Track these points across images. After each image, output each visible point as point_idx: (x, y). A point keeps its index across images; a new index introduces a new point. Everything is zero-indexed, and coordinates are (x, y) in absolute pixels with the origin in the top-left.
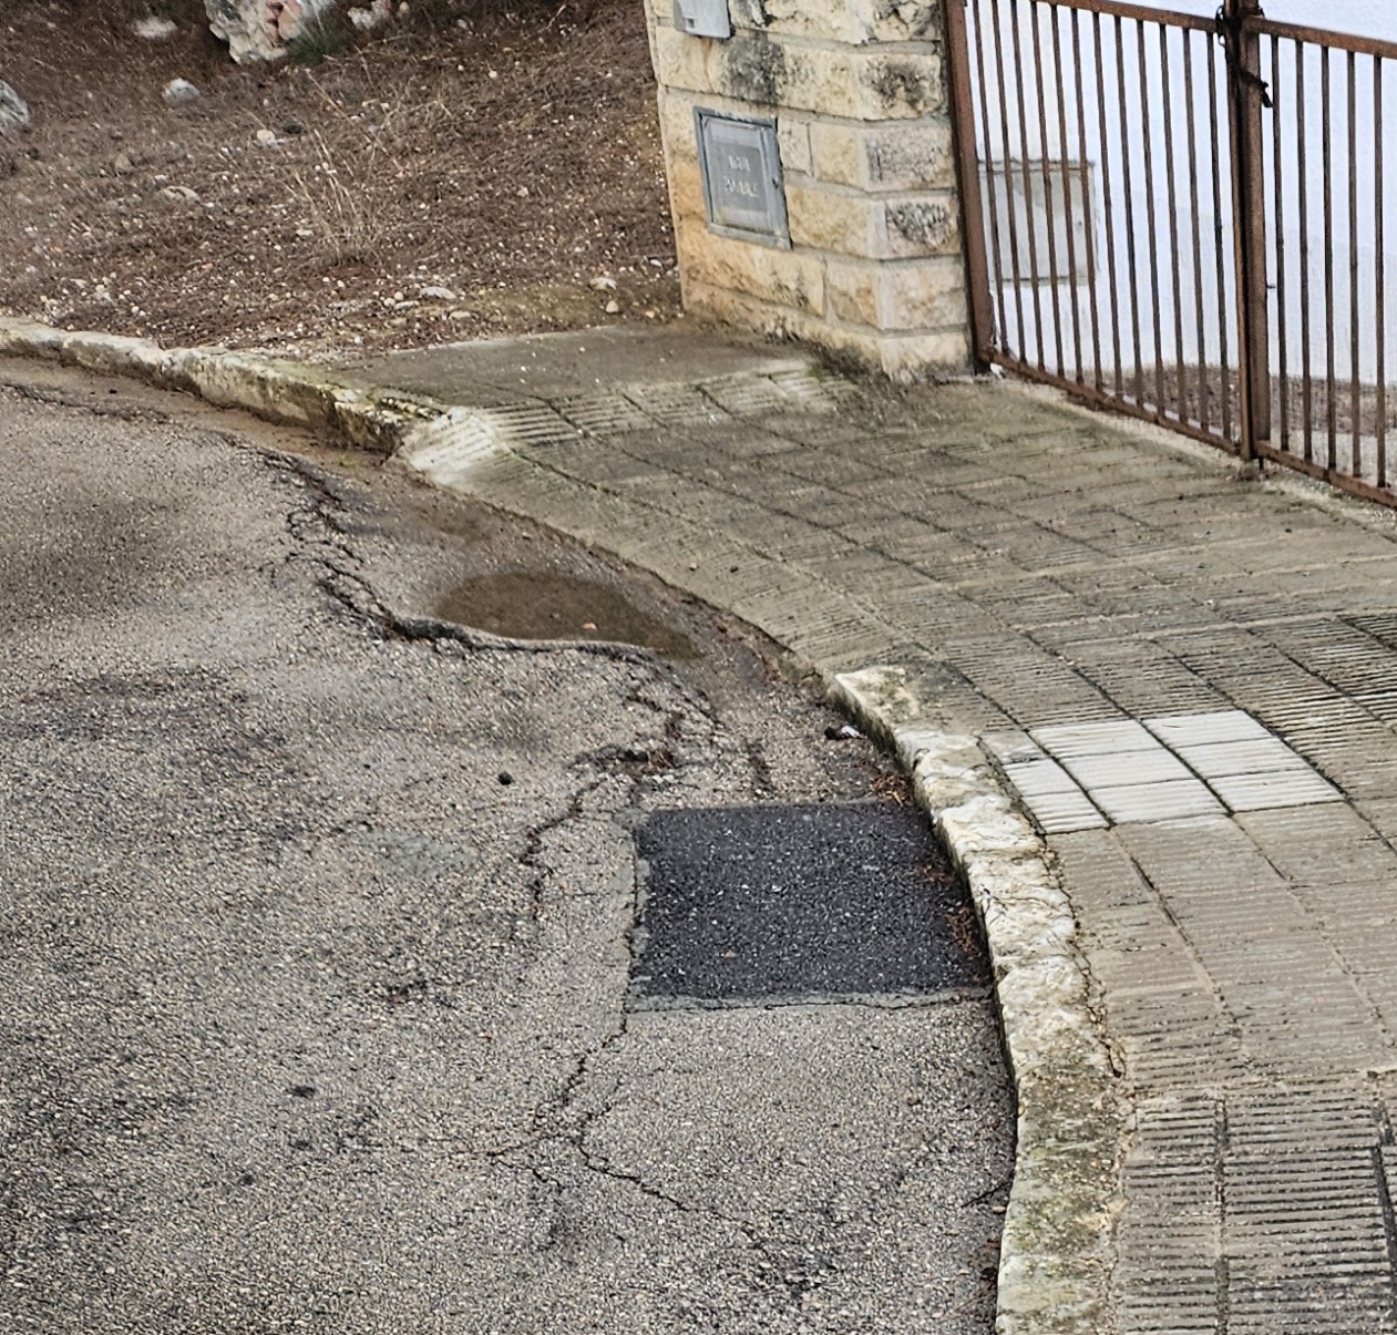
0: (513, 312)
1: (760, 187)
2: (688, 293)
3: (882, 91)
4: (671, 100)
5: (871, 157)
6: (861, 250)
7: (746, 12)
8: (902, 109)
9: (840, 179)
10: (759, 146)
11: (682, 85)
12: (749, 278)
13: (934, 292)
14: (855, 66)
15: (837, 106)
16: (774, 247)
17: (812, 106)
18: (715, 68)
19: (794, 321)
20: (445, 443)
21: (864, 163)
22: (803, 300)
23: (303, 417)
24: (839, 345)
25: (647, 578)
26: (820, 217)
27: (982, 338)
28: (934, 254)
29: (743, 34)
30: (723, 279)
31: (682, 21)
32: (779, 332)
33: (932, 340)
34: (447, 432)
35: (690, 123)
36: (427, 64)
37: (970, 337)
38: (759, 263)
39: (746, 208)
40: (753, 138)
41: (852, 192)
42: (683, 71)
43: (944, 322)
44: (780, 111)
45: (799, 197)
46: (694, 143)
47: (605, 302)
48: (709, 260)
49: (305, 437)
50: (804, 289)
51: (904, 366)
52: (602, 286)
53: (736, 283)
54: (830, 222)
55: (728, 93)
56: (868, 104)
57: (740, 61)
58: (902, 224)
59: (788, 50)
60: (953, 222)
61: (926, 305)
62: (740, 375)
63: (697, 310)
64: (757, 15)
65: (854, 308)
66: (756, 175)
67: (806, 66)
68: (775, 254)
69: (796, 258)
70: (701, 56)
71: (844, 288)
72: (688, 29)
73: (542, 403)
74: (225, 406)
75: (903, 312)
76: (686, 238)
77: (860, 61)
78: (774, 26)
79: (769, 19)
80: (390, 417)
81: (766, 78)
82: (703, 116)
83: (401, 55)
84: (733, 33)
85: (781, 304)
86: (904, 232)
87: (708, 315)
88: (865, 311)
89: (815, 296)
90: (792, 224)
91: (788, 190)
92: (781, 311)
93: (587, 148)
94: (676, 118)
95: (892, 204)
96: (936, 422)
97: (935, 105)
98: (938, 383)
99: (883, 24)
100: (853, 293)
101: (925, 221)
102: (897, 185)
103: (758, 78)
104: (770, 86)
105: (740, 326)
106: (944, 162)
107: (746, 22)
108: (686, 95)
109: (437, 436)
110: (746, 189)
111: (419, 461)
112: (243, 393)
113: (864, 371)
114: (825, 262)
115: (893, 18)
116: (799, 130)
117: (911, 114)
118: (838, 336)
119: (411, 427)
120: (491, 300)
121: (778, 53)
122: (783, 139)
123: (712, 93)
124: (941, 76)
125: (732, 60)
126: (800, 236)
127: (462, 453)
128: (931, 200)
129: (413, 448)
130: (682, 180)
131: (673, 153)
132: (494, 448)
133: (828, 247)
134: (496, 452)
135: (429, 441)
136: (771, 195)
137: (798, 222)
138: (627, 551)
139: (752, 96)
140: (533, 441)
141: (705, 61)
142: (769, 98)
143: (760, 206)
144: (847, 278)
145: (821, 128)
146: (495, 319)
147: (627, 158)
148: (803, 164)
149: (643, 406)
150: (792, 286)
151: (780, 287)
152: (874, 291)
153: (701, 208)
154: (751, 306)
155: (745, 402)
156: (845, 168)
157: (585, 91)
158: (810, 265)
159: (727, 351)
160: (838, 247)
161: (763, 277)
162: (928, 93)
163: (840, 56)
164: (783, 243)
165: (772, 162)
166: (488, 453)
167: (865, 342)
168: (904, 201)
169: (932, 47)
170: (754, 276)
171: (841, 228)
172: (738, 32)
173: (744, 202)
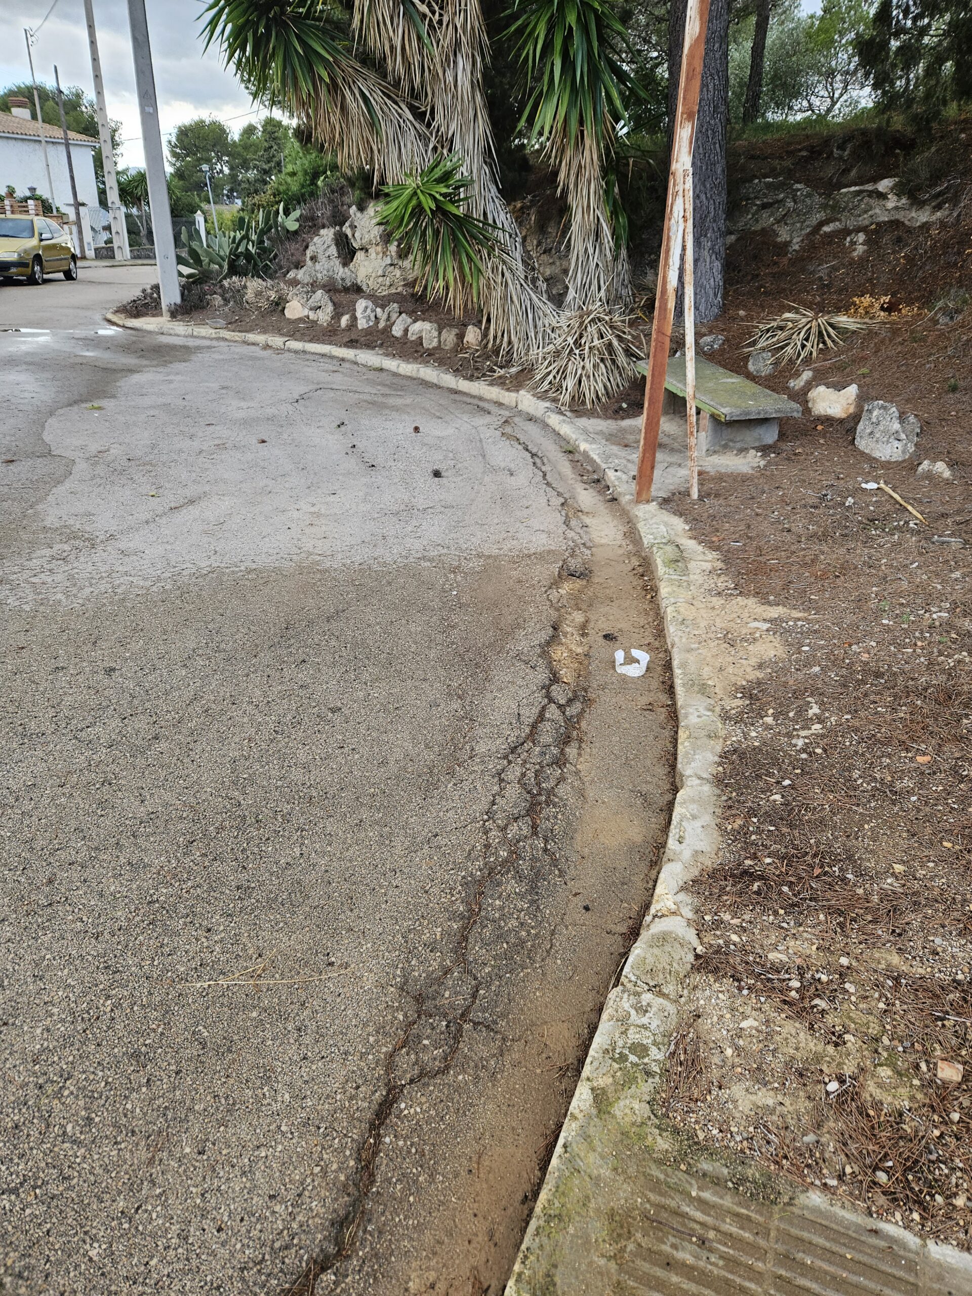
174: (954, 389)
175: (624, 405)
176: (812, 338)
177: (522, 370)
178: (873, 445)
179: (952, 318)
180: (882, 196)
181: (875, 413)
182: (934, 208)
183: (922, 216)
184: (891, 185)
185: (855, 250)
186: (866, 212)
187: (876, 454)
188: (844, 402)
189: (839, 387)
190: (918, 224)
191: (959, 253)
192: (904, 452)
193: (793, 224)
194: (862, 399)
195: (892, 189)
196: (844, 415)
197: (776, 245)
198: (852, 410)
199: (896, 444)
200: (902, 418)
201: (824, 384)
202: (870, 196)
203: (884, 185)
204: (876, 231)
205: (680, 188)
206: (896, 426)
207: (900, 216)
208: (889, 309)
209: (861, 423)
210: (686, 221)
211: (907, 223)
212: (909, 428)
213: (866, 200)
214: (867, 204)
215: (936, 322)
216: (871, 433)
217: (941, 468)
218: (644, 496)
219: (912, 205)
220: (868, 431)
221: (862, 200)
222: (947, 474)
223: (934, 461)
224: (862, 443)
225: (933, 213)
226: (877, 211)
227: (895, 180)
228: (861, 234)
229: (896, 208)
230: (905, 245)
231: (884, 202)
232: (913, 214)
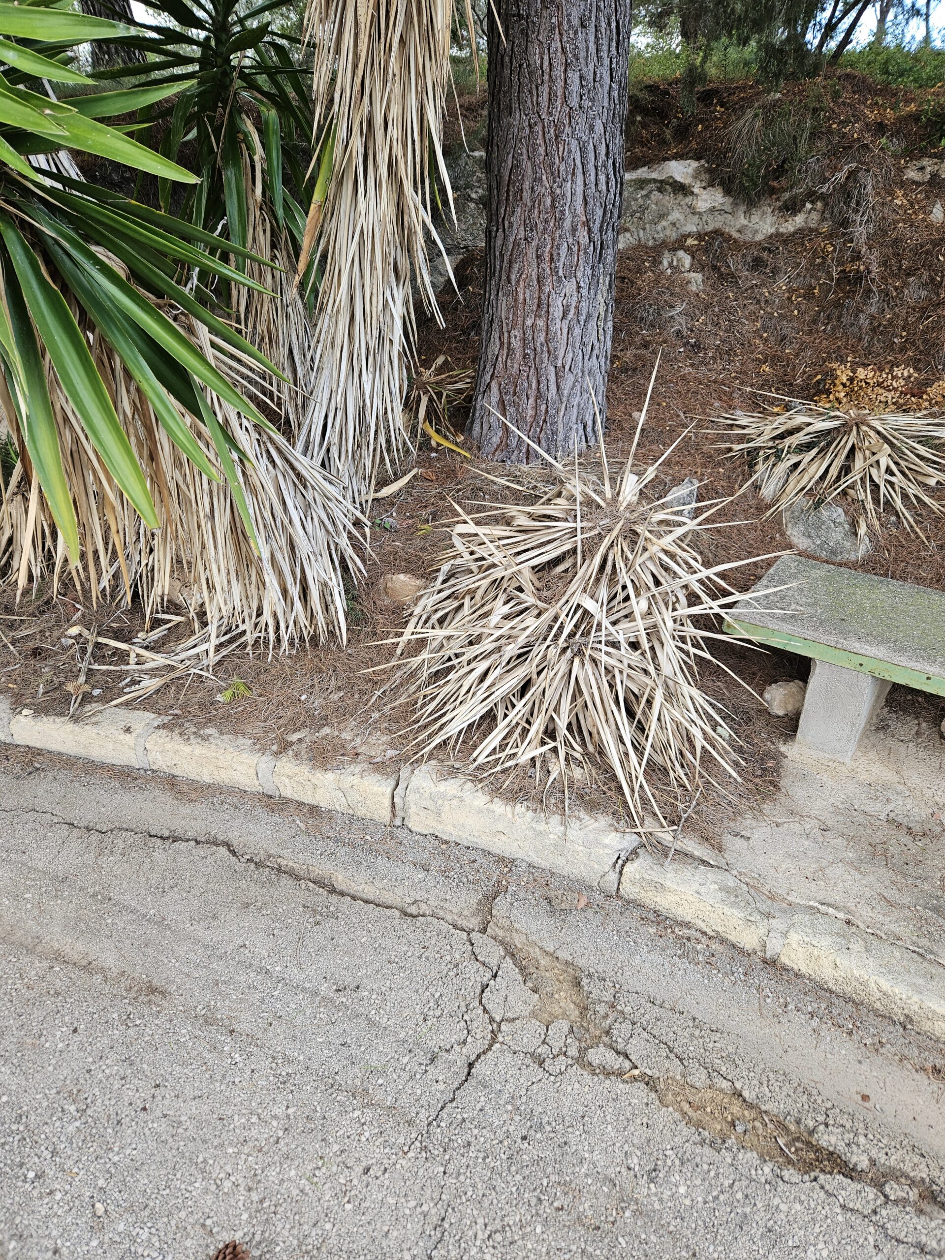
180: (681, 189)
182: (780, 209)
183: (764, 225)
184: (690, 170)
185: (689, 281)
186: (662, 216)
195: (696, 175)
202: (660, 190)
203: (679, 170)
204: (703, 249)
207: (722, 223)
213: (656, 196)
219: (735, 204)
221: (647, 196)
225: (783, 219)
227: (694, 164)
228: (681, 253)
229: (712, 210)
230: (775, 271)
231: (688, 200)
232: (743, 221)
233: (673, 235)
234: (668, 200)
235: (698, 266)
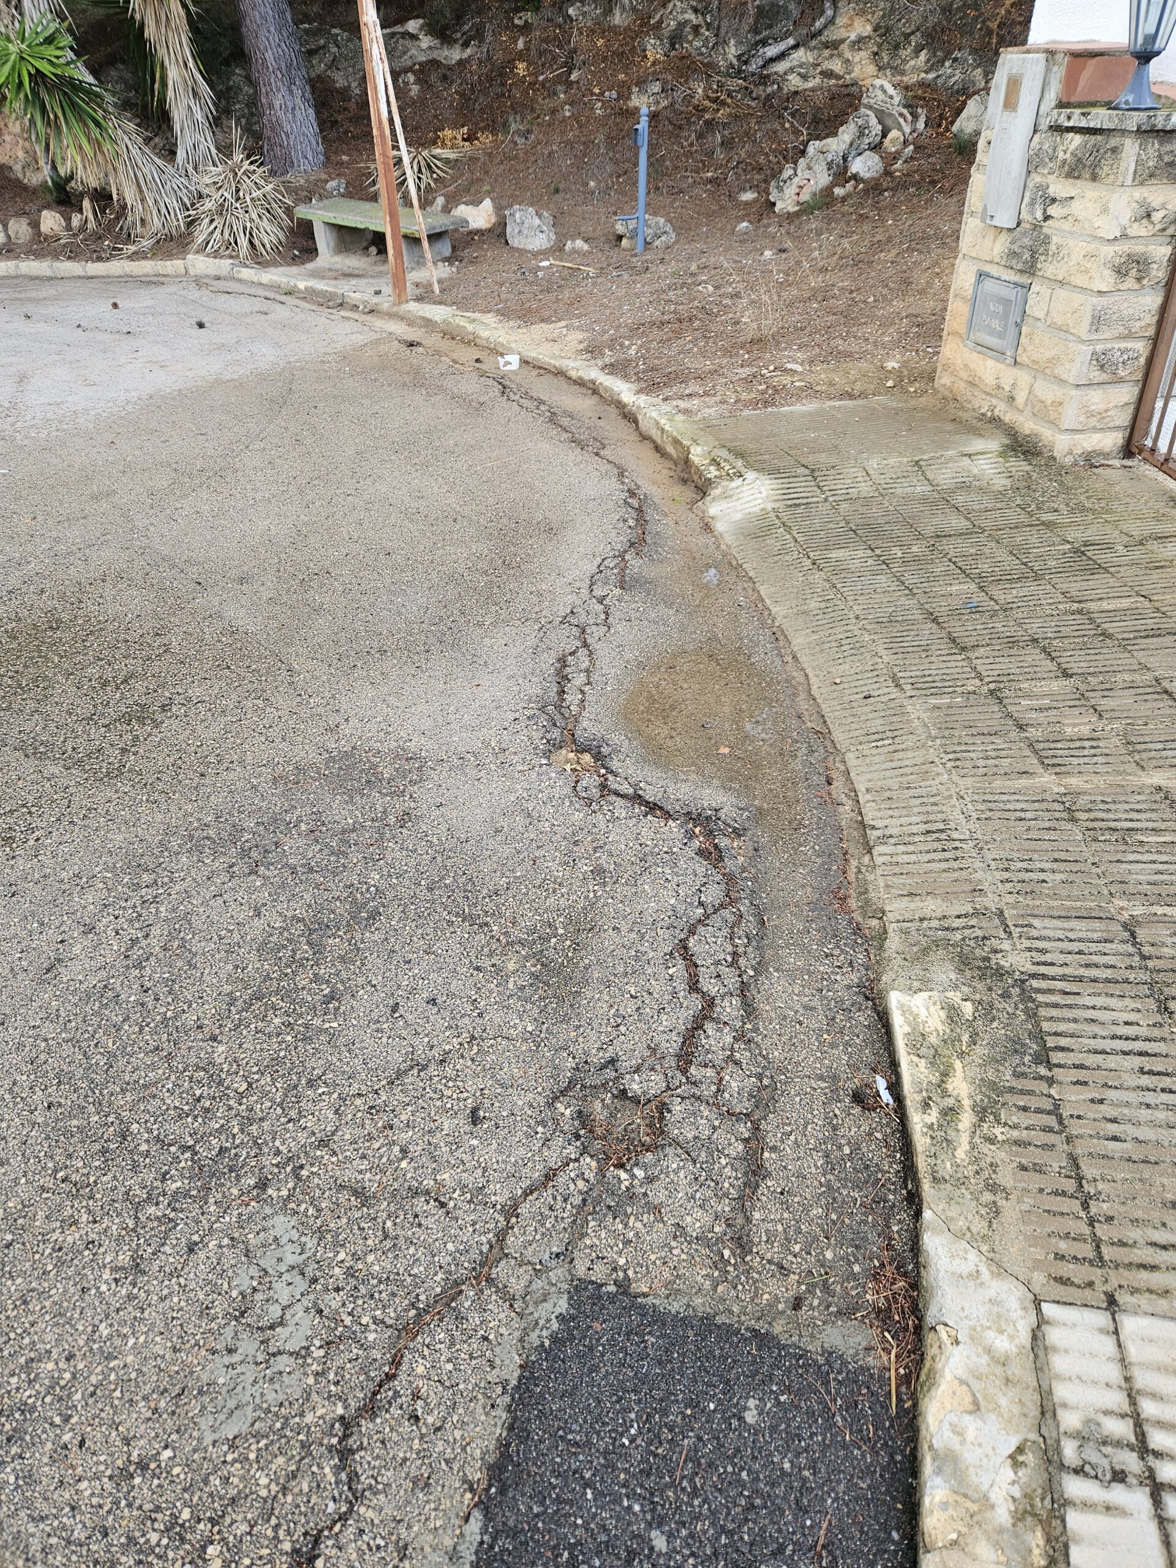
0: (831, 384)
1: (1006, 326)
2: (940, 378)
3: (1119, 272)
4: (965, 263)
5: (1093, 317)
6: (1064, 377)
7: (1032, 213)
8: (1130, 283)
9: (1064, 328)
10: (1013, 299)
11: (974, 255)
12: (980, 378)
13: (1111, 405)
14: (1103, 255)
15: (1079, 280)
16: (1003, 362)
17: (1060, 278)
18: (1000, 246)
19: (1001, 410)
20: (734, 498)
21: (1087, 320)
22: (1012, 399)
23: (675, 456)
24: (1027, 432)
25: (799, 677)
26: (1042, 350)
27: (1136, 437)
28: (1121, 381)
29: (1025, 226)
30: (964, 375)
31: (986, 216)
32: (989, 414)
33: (1097, 436)
34: (738, 491)
35: (972, 279)
36: (861, 215)
37: (1127, 434)
38: (989, 370)
39: (992, 336)
40: (1010, 293)
41: (1071, 337)
42: (977, 247)
43: (1111, 425)
44: (1036, 279)
45: (1030, 335)
46: (971, 292)
47: (887, 379)
48: (958, 362)
49: (670, 469)
50: (1014, 392)
51: (1070, 453)
52: (889, 368)
53: (971, 379)
54: (1048, 354)
55: (1003, 263)
56: (1105, 280)
57: (1018, 243)
58: (1102, 361)
59: (1055, 239)
60: (1142, 360)
61: (1102, 415)
62: (950, 453)
63: (942, 389)
64: (1039, 215)
65: (1044, 412)
66: (1006, 316)
67: (1065, 251)
68: (1002, 366)
69: (1016, 372)
70: (992, 238)
71: (1043, 399)
72: (988, 221)
73: (807, 472)
74: (645, 437)
75: (1082, 419)
76: (948, 347)
77: (1108, 251)
78: (1050, 222)
79: (1047, 218)
80: (713, 472)
81: (1032, 257)
82: (981, 275)
83: (851, 210)
84: (1018, 224)
85: (996, 396)
86: (1102, 366)
87: (947, 393)
88: (1053, 415)
89: (1021, 398)
90: (1020, 351)
91: (1025, 329)
92: (994, 401)
93: (916, 273)
94: (963, 277)
95: (1099, 348)
96: (1084, 510)
97: (1157, 280)
98: (1093, 466)
99: (1136, 225)
100: (1049, 403)
101: (1121, 360)
102: (1107, 335)
103: (1027, 256)
104: (1034, 260)
105: (965, 404)
106: (1151, 320)
107: (1030, 219)
108: (975, 261)
109: (731, 493)
110: (996, 324)
111: (713, 510)
112: (655, 434)
113: (1039, 454)
114: (1035, 377)
115: (1145, 221)
116: (1045, 291)
117: (1137, 286)
118: (1027, 425)
119: (719, 483)
120: (821, 374)
121: (1046, 241)
122: (1031, 296)
123: (991, 262)
124: (1169, 260)
125: (1012, 243)
126: (1023, 358)
127: (741, 507)
128: (1129, 345)
129: (714, 499)
130: (957, 312)
131: (956, 296)
132: (762, 506)
133: (1039, 370)
134: (763, 509)
135: (726, 496)
136: (1012, 331)
137: (1025, 350)
138: (799, 641)
139: (1020, 266)
140: (790, 502)
141: (994, 241)
142: (1030, 269)
143: (1001, 336)
144: (1047, 392)
145: (1061, 293)
146: (818, 388)
147: (937, 281)
148: (1040, 314)
149: (873, 477)
150: (1007, 388)
151: (999, 387)
152: (1065, 405)
153: (963, 330)
154: (976, 393)
155: (945, 476)
156: (1070, 322)
157: (929, 237)
158: (1024, 378)
159: (949, 427)
160: (1048, 371)
161: (989, 380)
162: (1154, 273)
163: (1092, 247)
164: (1010, 360)
165: (1019, 310)
166: (757, 509)
167: (1047, 434)
168: (1109, 346)
169: (1169, 240)
170: (983, 377)
171: (1054, 361)
172: (1023, 225)
173: (992, 332)
174: (557, 191)
175: (297, 253)
176: (423, 170)
177: (158, 242)
178: (524, 241)
179: (526, 138)
180: (414, 37)
181: (518, 216)
182: (462, 45)
183: (454, 55)
184: (418, 26)
185: (410, 90)
186: (405, 53)
187: (530, 247)
188: (484, 214)
189: (476, 203)
190: (454, 62)
191: (503, 85)
192: (549, 241)
193: (345, 69)
194: (499, 209)
195: (421, 29)
196: (489, 226)
197: (338, 91)
198: (493, 220)
199: (541, 235)
200: (540, 216)
201: (464, 203)
202: (403, 38)
203: (413, 26)
204: (421, 71)
205: (373, 35)
206: (537, 221)
207: (435, 55)
208: (469, 138)
209: (508, 226)
210: (383, 62)
211: (444, 61)
212: (546, 221)
213: (401, 41)
214: (403, 45)
215: (516, 143)
216: (520, 232)
217: (579, 243)
218: (404, 298)
219: (442, 44)
220: (516, 231)
221: (397, 42)
222: (586, 247)
223: (573, 241)
224: (515, 241)
225: (463, 51)
226: (414, 51)
227: (421, 21)
228: (409, 74)
229: (430, 48)
230: (452, 82)
231: (417, 43)
232: (446, 53)
233: (409, 63)
234: (408, 43)
235: (418, 81)
